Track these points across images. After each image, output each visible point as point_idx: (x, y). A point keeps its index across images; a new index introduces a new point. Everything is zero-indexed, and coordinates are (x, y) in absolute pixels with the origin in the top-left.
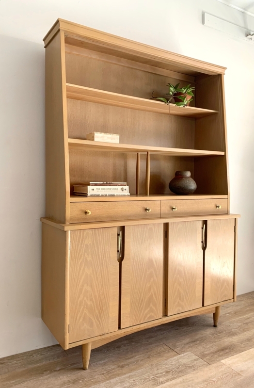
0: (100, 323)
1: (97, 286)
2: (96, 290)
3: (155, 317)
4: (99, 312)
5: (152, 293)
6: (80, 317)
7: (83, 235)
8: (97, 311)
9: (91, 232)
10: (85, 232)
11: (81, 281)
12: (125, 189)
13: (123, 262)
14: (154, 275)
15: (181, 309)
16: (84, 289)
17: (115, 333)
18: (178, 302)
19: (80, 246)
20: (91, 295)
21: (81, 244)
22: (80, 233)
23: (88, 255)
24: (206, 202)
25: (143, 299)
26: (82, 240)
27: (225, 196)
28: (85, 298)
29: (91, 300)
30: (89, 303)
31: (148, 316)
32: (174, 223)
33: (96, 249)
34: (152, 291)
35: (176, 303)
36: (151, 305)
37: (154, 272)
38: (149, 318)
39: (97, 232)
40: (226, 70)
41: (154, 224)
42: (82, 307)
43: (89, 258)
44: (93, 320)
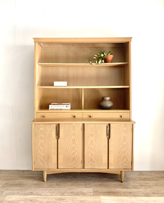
0: (48, 164)
1: (46, 148)
2: (46, 150)
3: (77, 167)
4: (47, 159)
5: (75, 156)
6: (39, 160)
7: (39, 126)
8: (46, 159)
9: (43, 125)
10: (40, 125)
11: (39, 145)
12: (68, 107)
13: (59, 140)
14: (76, 148)
15: (93, 167)
16: (40, 148)
17: (55, 170)
18: (91, 163)
19: (38, 130)
20: (44, 151)
21: (39, 130)
22: (38, 125)
23: (42, 134)
24: (116, 114)
25: (70, 158)
26: (39, 128)
27: (128, 111)
28: (41, 152)
29: (44, 153)
30: (43, 154)
31: (73, 166)
32: (88, 124)
33: (45, 132)
34: (75, 155)
35: (90, 164)
36: (75, 161)
37: (76, 146)
38: (73, 167)
39: (46, 125)
40: (132, 39)
41: (76, 124)
42: (40, 155)
43: (42, 136)
44: (45, 161)
